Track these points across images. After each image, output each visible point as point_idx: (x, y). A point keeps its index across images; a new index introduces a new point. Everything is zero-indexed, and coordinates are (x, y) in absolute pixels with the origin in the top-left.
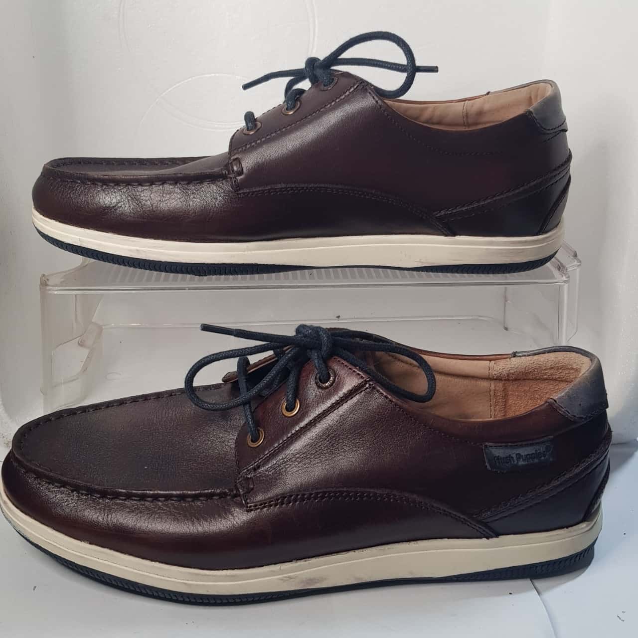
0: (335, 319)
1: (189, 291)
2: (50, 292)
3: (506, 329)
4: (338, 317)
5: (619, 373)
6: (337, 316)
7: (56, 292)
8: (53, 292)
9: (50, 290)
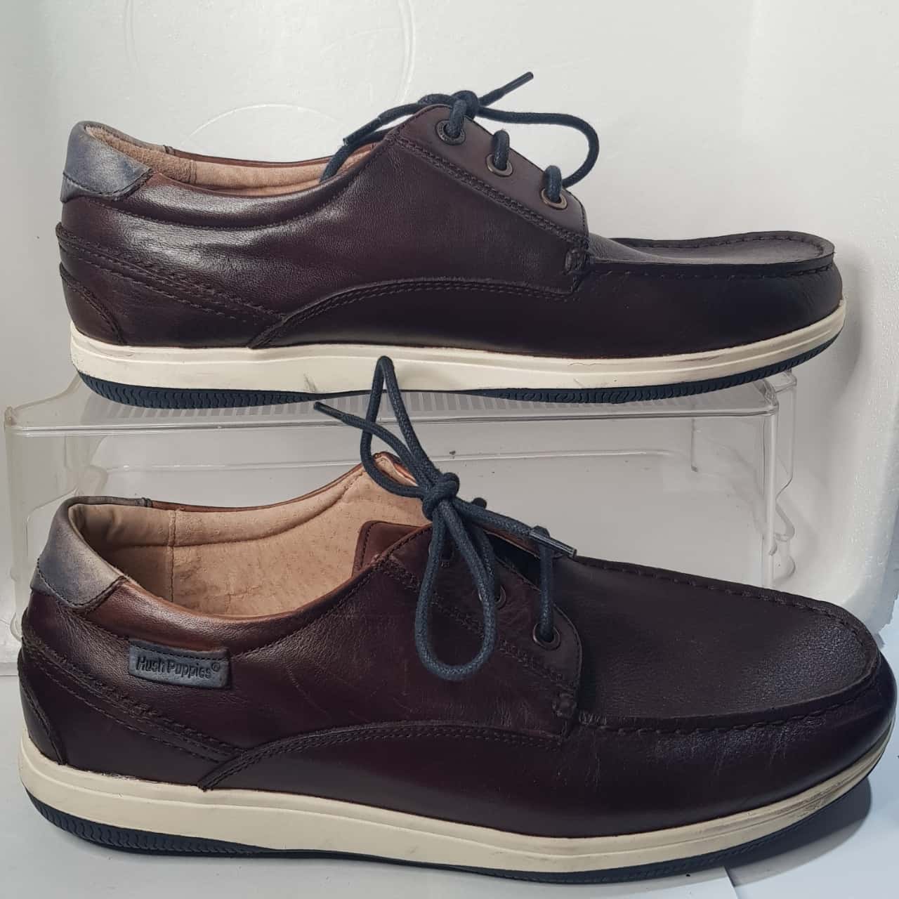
0: (449, 456)
1: (223, 429)
2: (18, 434)
3: (695, 469)
4: (453, 453)
5: (852, 540)
6: (451, 451)
7: (28, 434)
8: (23, 434)
9: (19, 430)
